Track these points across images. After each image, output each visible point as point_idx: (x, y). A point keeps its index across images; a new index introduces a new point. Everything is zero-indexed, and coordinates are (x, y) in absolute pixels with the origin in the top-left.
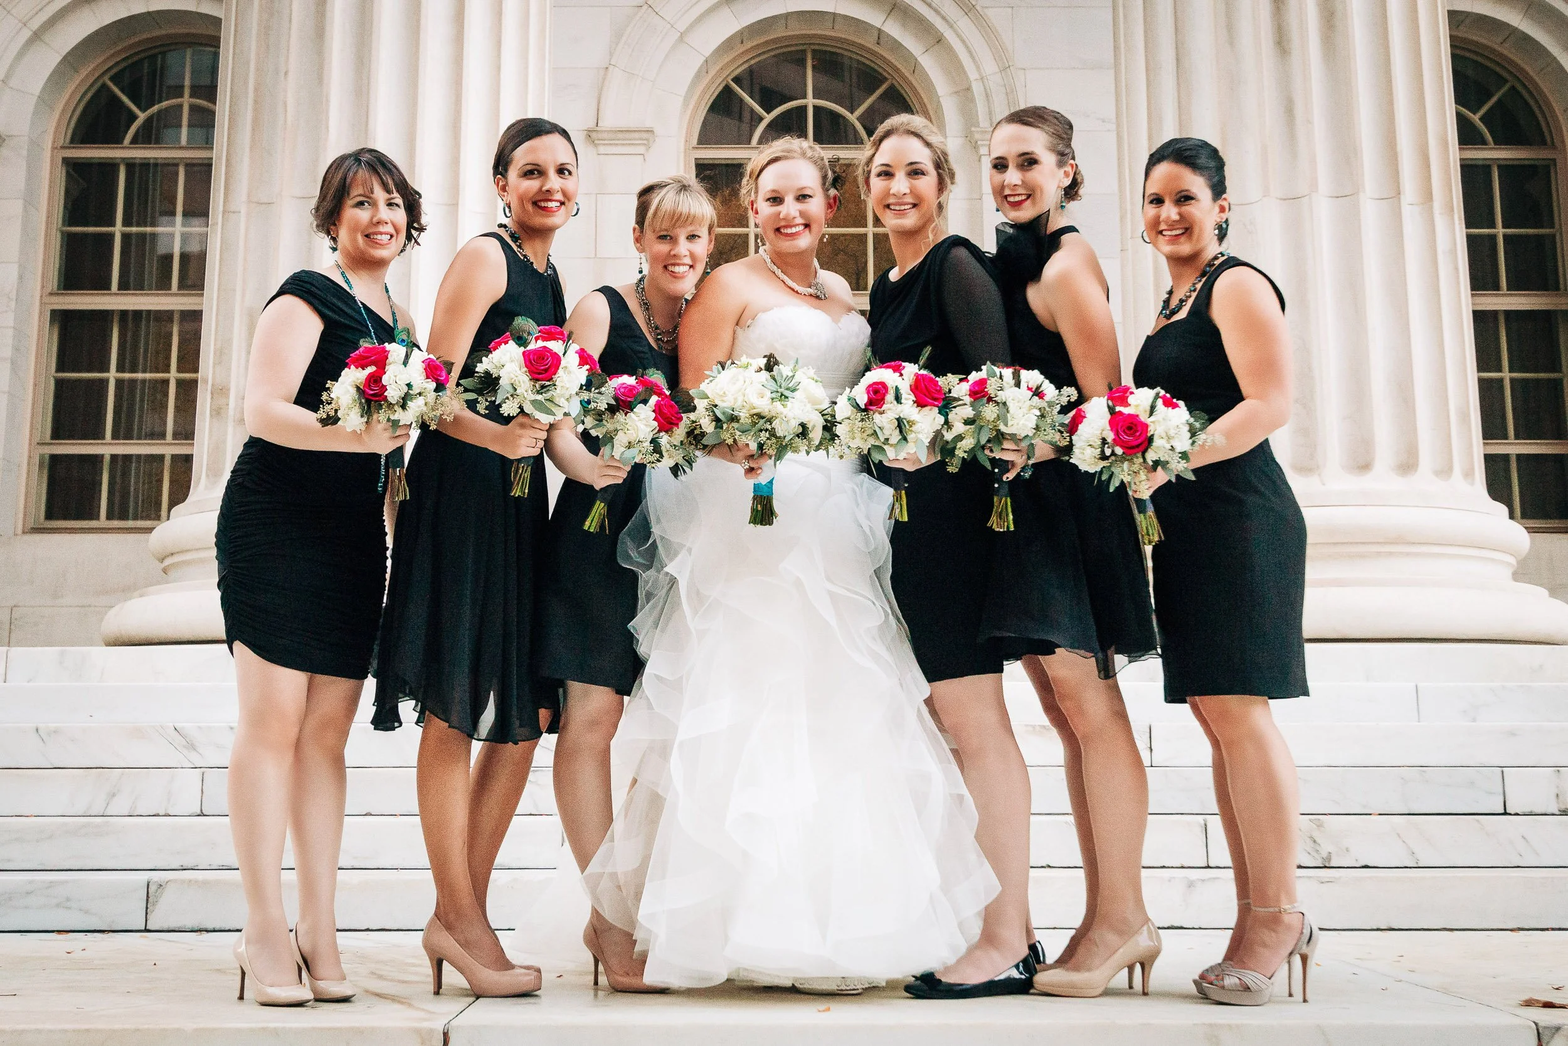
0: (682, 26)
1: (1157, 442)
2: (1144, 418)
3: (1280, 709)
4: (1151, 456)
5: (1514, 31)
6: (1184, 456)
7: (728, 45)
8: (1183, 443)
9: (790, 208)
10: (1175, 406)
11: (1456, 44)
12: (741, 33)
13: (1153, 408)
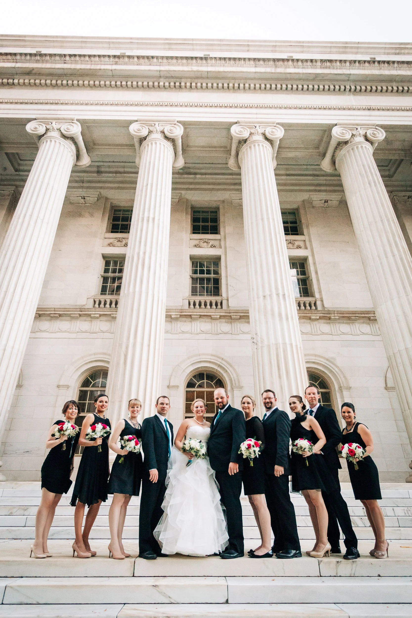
0: (184, 368)
1: (357, 455)
2: (354, 450)
3: (378, 501)
4: (355, 457)
5: (321, 370)
6: (362, 457)
7: (191, 372)
8: (361, 455)
9: (199, 408)
10: (360, 448)
11: (308, 371)
12: (194, 370)
13: (356, 449)
